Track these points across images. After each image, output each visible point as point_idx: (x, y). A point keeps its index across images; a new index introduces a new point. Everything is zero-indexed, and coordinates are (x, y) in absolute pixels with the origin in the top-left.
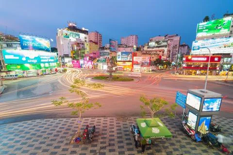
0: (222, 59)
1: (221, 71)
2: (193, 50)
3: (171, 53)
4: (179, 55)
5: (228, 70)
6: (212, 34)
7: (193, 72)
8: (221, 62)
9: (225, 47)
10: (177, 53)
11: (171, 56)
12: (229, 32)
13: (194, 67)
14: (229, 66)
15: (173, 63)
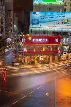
0: (62, 40)
1: (62, 54)
2: (33, 24)
3: (4, 24)
4: (15, 26)
5: (68, 52)
6: (49, 3)
7: (36, 58)
8: (61, 43)
9: (62, 23)
10: (12, 23)
11: (4, 29)
12: (64, 3)
13: (35, 52)
14: (68, 47)
15: (9, 40)
